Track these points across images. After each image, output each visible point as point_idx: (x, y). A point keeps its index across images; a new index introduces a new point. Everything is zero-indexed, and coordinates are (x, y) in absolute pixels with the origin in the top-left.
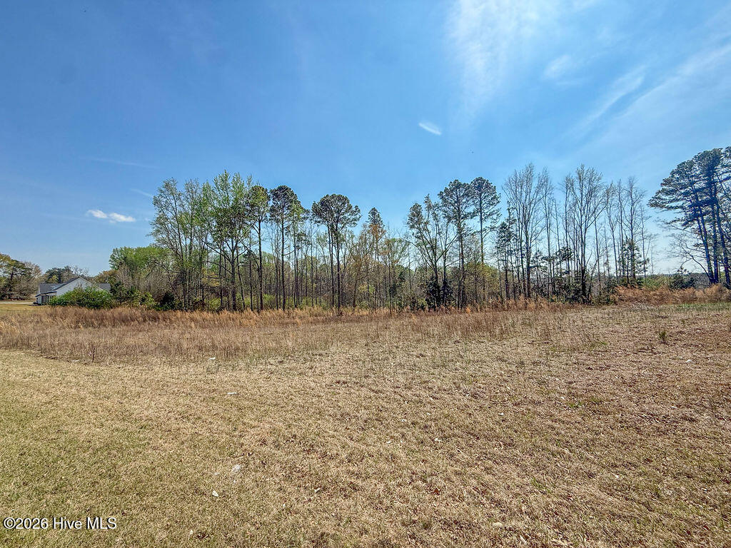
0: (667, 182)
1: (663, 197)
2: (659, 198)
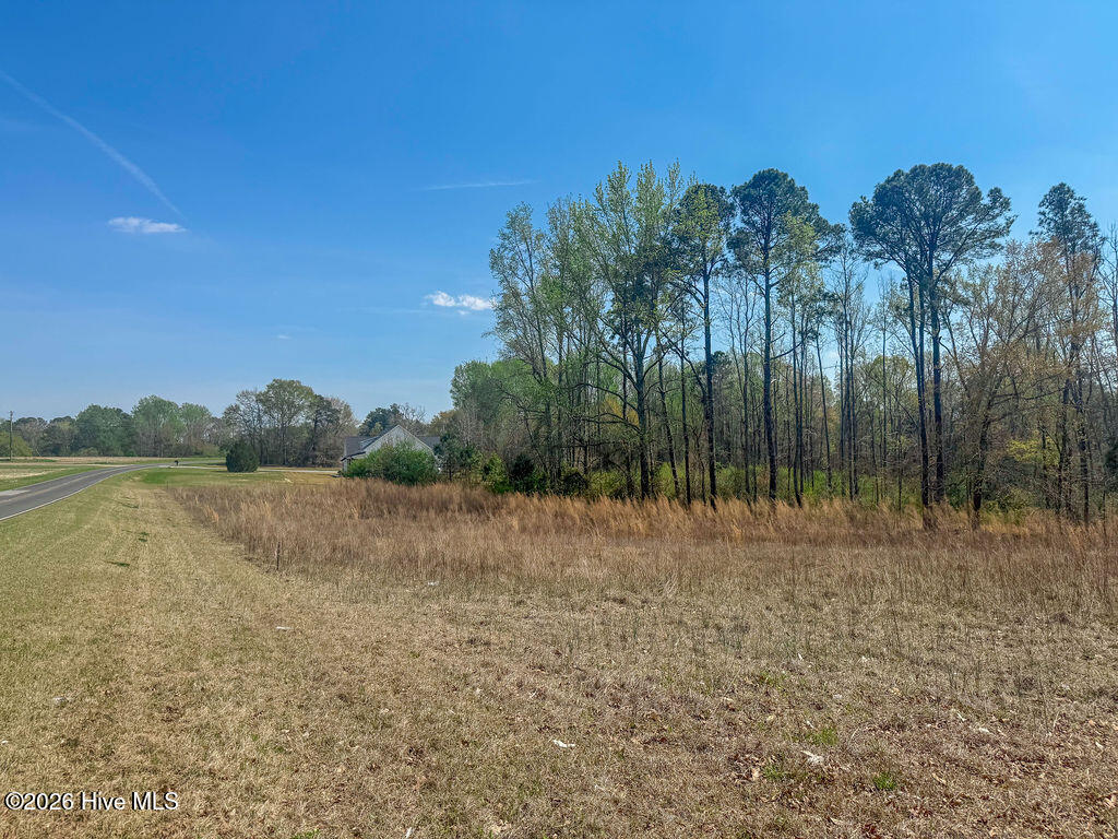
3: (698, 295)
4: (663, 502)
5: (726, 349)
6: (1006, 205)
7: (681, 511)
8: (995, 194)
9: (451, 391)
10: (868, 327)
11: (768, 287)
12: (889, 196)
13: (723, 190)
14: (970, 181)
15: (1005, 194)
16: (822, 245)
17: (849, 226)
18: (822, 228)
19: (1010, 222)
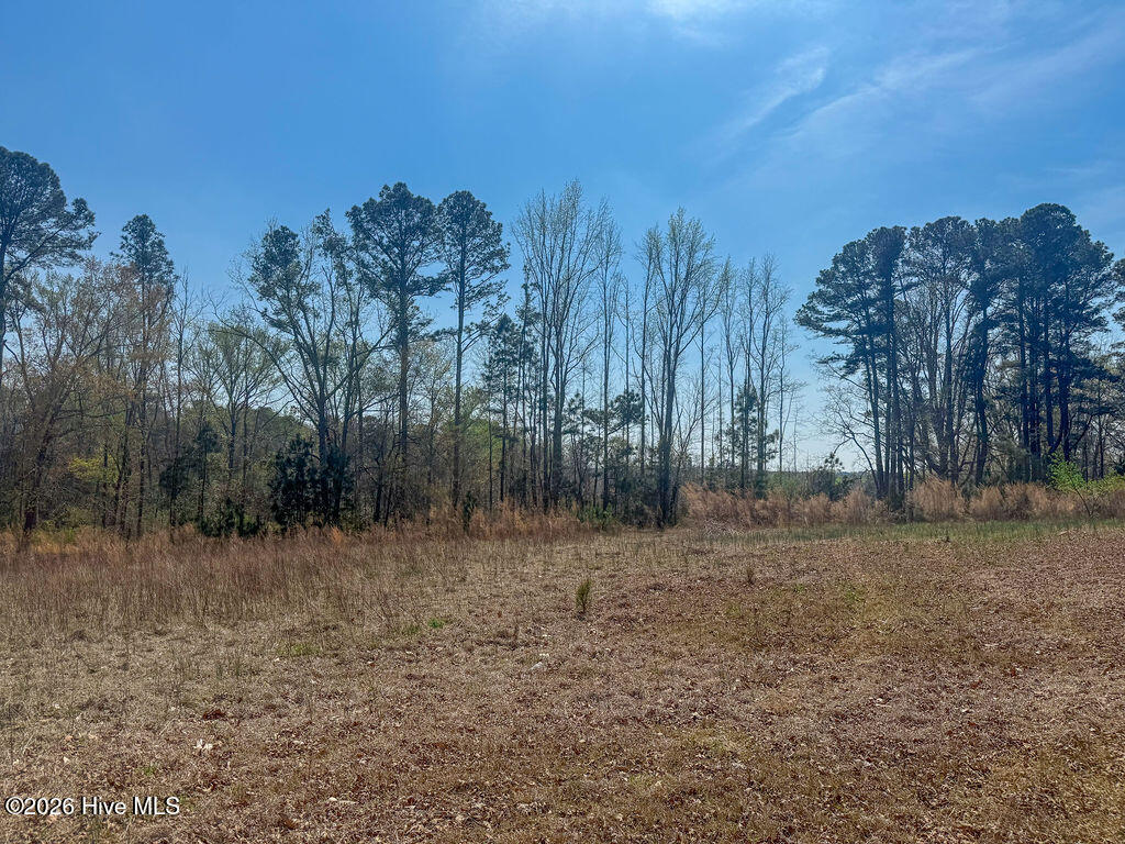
0: (826, 278)
1: (820, 308)
2: (813, 309)
6: (90, 218)
8: (80, 204)
14: (55, 183)
15: (90, 208)
19: (92, 238)
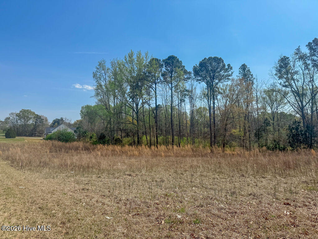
3: (153, 88)
4: (143, 146)
5: (161, 104)
6: (231, 68)
7: (148, 149)
8: (229, 65)
9: (80, 114)
10: (197, 99)
11: (172, 87)
12: (203, 64)
13: (160, 60)
14: (223, 62)
15: (231, 66)
16: (186, 77)
17: (193, 72)
18: (186, 72)
19: (232, 73)
